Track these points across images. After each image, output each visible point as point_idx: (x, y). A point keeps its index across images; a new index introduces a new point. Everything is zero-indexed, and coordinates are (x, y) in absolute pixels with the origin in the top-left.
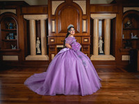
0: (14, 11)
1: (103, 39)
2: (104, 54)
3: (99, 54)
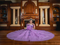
0: (6, 5)
1: (45, 17)
2: (45, 24)
3: (43, 24)
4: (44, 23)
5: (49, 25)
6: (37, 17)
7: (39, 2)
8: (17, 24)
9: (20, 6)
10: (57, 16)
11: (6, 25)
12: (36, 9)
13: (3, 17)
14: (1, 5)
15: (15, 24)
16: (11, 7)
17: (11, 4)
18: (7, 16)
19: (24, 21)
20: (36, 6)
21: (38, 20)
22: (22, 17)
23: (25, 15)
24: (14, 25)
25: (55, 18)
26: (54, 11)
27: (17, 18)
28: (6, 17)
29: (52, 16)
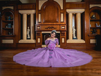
0: (12, 8)
1: (76, 28)
2: (77, 38)
3: (73, 38)
4: (75, 37)
5: (83, 42)
6: (63, 28)
7: (66, 1)
8: (30, 39)
9: (35, 9)
10: (97, 26)
11: (11, 41)
12: (62, 14)
13: (7, 27)
14: (4, 8)
15: (27, 39)
16: (21, 12)
17: (19, 6)
18: (13, 26)
19: (41, 35)
20: (62, 8)
21: (65, 32)
22: (39, 28)
23: (42, 24)
24: (25, 40)
25: (94, 30)
26: (92, 17)
27: (30, 28)
28: (11, 27)
29: (88, 25)
